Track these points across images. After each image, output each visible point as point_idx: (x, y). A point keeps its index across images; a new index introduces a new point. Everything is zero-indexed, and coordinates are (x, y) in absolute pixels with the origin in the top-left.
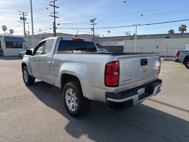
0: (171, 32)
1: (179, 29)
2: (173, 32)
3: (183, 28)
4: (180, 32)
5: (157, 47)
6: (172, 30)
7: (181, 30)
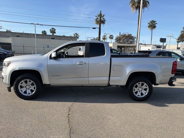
0: (44, 33)
1: (50, 31)
2: (46, 34)
3: (53, 31)
4: (51, 34)
5: (48, 46)
6: (44, 31)
7: (52, 32)
